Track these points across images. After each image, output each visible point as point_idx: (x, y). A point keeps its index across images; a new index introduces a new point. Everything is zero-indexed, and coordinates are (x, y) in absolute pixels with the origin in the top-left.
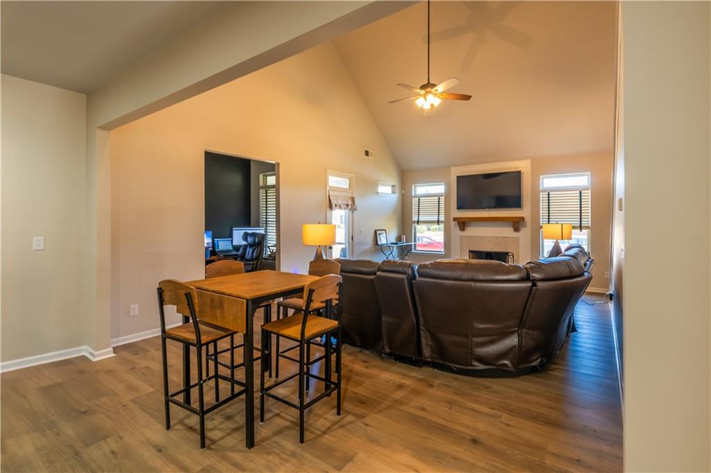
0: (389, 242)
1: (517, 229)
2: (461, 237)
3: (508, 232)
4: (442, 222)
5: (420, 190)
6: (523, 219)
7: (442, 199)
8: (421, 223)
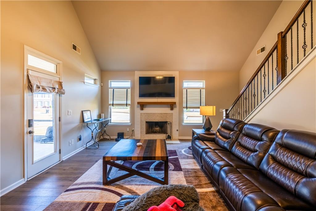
0: (93, 119)
1: (172, 109)
2: (141, 113)
3: (167, 110)
4: (129, 105)
5: (114, 84)
6: (175, 103)
7: (129, 90)
8: (115, 105)
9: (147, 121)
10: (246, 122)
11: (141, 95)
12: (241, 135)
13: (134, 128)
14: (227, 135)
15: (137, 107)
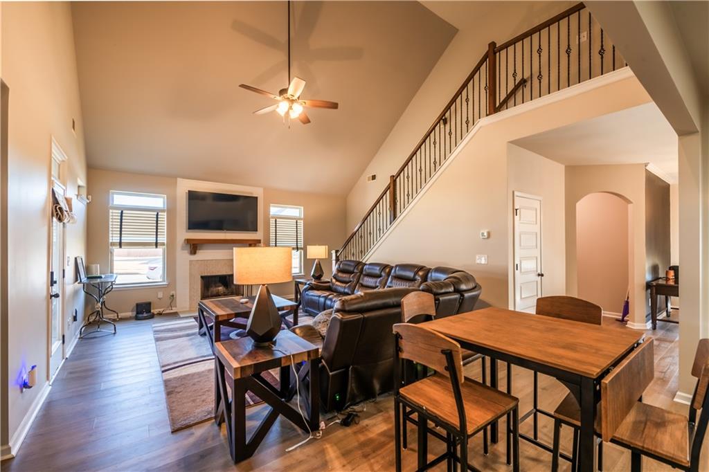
0: (85, 276)
2: (191, 261)
4: (163, 244)
6: (260, 241)
8: (125, 245)
9: (203, 275)
10: (364, 262)
11: (193, 225)
12: (362, 276)
13: (175, 289)
14: (347, 280)
15: (183, 249)
